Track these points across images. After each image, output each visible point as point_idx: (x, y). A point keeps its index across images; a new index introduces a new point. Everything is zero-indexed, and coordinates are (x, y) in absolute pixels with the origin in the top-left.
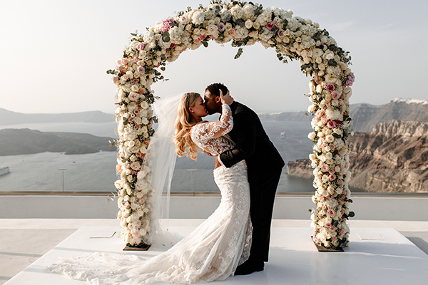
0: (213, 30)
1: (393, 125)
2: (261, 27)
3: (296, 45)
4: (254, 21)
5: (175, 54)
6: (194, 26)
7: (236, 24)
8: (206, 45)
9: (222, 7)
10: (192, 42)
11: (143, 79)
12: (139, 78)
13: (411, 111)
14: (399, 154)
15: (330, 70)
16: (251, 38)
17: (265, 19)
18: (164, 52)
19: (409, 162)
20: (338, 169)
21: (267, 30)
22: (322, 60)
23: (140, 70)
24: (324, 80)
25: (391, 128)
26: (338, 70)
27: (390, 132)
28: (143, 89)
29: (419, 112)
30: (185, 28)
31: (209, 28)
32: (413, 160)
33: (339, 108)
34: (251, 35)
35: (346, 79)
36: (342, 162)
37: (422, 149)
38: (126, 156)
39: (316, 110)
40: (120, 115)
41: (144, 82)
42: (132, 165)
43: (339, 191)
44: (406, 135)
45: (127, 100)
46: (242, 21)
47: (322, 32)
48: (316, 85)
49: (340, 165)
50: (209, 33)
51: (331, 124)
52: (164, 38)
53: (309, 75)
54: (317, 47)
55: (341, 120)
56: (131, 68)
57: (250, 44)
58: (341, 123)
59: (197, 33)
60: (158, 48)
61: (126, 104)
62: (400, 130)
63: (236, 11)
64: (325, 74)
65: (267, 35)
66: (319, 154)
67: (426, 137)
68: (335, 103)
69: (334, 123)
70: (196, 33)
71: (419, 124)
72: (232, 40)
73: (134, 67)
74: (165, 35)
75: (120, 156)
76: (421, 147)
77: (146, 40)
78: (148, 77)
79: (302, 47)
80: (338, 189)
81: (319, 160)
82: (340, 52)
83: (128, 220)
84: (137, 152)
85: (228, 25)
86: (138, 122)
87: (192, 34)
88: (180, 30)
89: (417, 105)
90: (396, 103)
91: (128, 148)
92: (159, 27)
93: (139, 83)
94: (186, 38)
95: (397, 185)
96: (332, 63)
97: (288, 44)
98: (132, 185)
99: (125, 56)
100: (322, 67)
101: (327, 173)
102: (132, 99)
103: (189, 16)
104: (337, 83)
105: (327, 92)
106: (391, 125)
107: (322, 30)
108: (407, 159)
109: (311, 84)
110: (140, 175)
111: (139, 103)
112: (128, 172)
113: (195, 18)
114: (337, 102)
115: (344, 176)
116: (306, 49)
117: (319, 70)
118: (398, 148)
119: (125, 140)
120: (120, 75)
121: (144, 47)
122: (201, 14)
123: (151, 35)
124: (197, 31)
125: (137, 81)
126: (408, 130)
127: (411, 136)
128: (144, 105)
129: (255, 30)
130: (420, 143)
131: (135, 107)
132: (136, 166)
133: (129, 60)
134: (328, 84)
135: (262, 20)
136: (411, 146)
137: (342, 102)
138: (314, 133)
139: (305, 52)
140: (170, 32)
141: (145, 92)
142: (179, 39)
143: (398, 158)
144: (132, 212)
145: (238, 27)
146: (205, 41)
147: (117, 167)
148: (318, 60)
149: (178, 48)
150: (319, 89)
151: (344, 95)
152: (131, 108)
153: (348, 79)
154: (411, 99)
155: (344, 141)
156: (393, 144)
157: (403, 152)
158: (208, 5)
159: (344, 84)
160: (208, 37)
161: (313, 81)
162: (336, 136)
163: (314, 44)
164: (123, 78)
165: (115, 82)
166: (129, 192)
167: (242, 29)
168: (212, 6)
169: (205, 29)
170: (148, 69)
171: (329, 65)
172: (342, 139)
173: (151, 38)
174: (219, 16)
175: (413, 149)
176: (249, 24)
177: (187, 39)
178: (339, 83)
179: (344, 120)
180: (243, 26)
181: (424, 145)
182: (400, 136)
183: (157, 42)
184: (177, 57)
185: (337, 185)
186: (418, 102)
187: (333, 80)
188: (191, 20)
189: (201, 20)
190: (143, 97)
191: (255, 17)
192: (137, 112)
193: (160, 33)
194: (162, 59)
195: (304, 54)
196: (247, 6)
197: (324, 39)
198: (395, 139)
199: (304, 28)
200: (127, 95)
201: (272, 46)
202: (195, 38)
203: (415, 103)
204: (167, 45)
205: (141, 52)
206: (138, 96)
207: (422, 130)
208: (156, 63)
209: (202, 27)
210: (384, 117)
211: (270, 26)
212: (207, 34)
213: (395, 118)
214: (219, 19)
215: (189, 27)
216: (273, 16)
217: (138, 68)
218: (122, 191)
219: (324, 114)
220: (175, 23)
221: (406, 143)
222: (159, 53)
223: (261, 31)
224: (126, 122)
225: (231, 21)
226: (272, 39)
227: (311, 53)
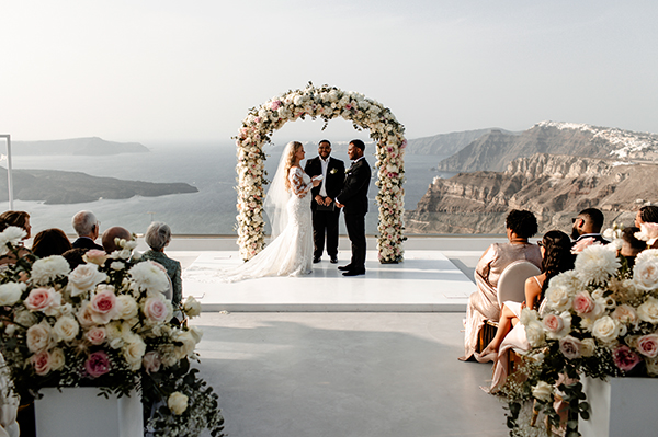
0: (308, 109)
1: (537, 160)
2: (342, 107)
3: (366, 120)
4: (337, 104)
5: (280, 125)
6: (295, 106)
7: (325, 105)
8: (303, 118)
9: (315, 92)
10: (293, 116)
11: (258, 142)
12: (256, 142)
13: (564, 140)
14: (546, 204)
15: (390, 138)
16: (335, 114)
17: (345, 102)
18: (273, 124)
19: (559, 214)
20: (395, 207)
21: (346, 110)
22: (385, 130)
23: (257, 136)
24: (386, 144)
25: (535, 165)
26: (395, 138)
27: (533, 171)
28: (258, 149)
29: (576, 142)
30: (288, 108)
31: (305, 107)
32: (563, 212)
33: (396, 164)
34: (335, 112)
36: (398, 202)
37: (578, 197)
38: (246, 197)
39: (380, 165)
40: (243, 168)
41: (258, 145)
42: (250, 204)
44: (555, 176)
45: (247, 158)
46: (329, 103)
47: (385, 110)
48: (380, 148)
49: (396, 204)
50: (306, 110)
52: (274, 114)
53: (376, 140)
54: (381, 122)
56: (250, 135)
57: (334, 118)
58: (398, 174)
60: (270, 121)
61: (247, 161)
62: (547, 169)
63: (324, 96)
64: (386, 140)
65: (347, 112)
66: (382, 196)
67: (584, 178)
68: (393, 161)
69: (393, 175)
70: (296, 111)
71: (574, 160)
73: (252, 134)
74: (274, 112)
75: (241, 197)
76: (577, 193)
77: (261, 116)
78: (261, 141)
79: (370, 121)
80: (395, 221)
81: (382, 200)
82: (397, 124)
83: (248, 242)
84: (254, 194)
85: (319, 105)
86: (255, 174)
87: (294, 111)
89: (573, 131)
90: (542, 128)
91: (248, 192)
92: (270, 105)
96: (391, 133)
97: (361, 119)
98: (250, 218)
99: (245, 126)
100: (384, 136)
101: (387, 209)
102: (251, 157)
103: (291, 98)
104: (394, 147)
105: (387, 153)
106: (534, 161)
107: (386, 108)
108: (557, 211)
109: (377, 147)
110: (256, 211)
111: (255, 161)
112: (247, 209)
113: (296, 100)
114: (395, 160)
115: (400, 212)
117: (382, 137)
118: (543, 195)
119: (245, 186)
120: (242, 140)
121: (260, 121)
122: (300, 98)
123: (264, 112)
124: (297, 109)
125: (254, 144)
126: (559, 168)
127: (563, 177)
128: (259, 161)
129: (338, 109)
130: (575, 188)
131: (253, 163)
132: (254, 204)
133: (247, 129)
134: (388, 148)
135: (343, 102)
136: (562, 193)
137: (398, 160)
138: (379, 181)
139: (373, 124)
140: (278, 110)
141: (259, 152)
142: (285, 115)
143: (544, 210)
144: (250, 237)
145: (326, 107)
146: (302, 116)
147: (238, 205)
148: (382, 131)
149: (283, 121)
150: (382, 152)
151: (400, 155)
152: (250, 164)
153: (402, 144)
154: (564, 123)
155: (399, 187)
156: (536, 189)
157: (550, 201)
159: (399, 147)
160: (305, 113)
161: (379, 144)
162: (394, 184)
163: (378, 120)
164: (244, 143)
165: (238, 145)
166: (248, 223)
168: (308, 92)
169: (303, 108)
170: (263, 137)
171: (389, 134)
173: (264, 114)
174: (312, 99)
175: (566, 196)
176: (333, 106)
177: (290, 115)
178: (396, 147)
179: (400, 172)
180: (329, 107)
181: (581, 191)
182: (548, 177)
183: (268, 117)
184: (282, 126)
185: (395, 218)
186: (573, 126)
187: (392, 145)
188: (293, 101)
189: (300, 103)
190: (258, 155)
191: (338, 101)
192: (254, 166)
193: (271, 110)
194: (271, 128)
195: (372, 126)
196: (332, 92)
197: (386, 115)
198: (539, 182)
199: (373, 108)
200: (247, 154)
201: (350, 119)
202: (296, 114)
203: (570, 129)
204: (276, 119)
205: (258, 124)
206: (255, 155)
207: (578, 168)
208: (267, 131)
209: (301, 107)
210: (524, 149)
211: (348, 107)
212: (304, 111)
213: (540, 151)
214: (312, 101)
215: (291, 107)
216: (351, 99)
217: (255, 135)
218: (242, 223)
219: (386, 169)
220: (282, 104)
221: (556, 187)
222: (270, 125)
223: (342, 111)
224: (246, 173)
225: (321, 103)
226: (350, 115)
227: (377, 126)
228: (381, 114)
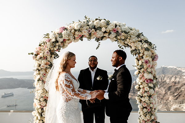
0: (85, 32)
1: (162, 76)
2: (110, 31)
3: (128, 40)
4: (106, 28)
5: (66, 44)
6: (75, 30)
7: (97, 30)
8: (82, 40)
9: (90, 21)
10: (75, 38)
11: (49, 57)
12: (47, 57)
13: (169, 71)
14: (165, 89)
15: (146, 53)
16: (105, 37)
17: (112, 27)
18: (60, 43)
19: (169, 92)
20: (151, 105)
21: (113, 33)
22: (142, 48)
23: (47, 53)
24: (143, 58)
25: (162, 78)
26: (150, 53)
27: (161, 79)
28: (49, 62)
29: (173, 71)
30: (71, 32)
31: (83, 31)
32: (171, 91)
33: (151, 73)
34: (105, 35)
35: (154, 58)
36: (154, 102)
37: (175, 86)
38: (38, 98)
39: (139, 74)
40: (36, 76)
41: (49, 59)
42: (41, 103)
43: (153, 118)
44: (168, 81)
45: (39, 68)
46: (100, 28)
47: (141, 34)
48: (138, 61)
49: (152, 103)
50: (84, 34)
51: (147, 81)
52: (60, 36)
53: (134, 55)
54: (139, 41)
55: (153, 79)
56: (42, 52)
57: (104, 40)
58: (153, 80)
59: (77, 34)
60: (57, 41)
61: (39, 70)
62: (165, 79)
63: (97, 23)
64: (143, 55)
65: (113, 35)
66: (141, 97)
67: (176, 81)
69: (149, 81)
71: (173, 76)
72: (95, 38)
73: (44, 51)
74: (60, 35)
75: (36, 98)
76: (174, 86)
77: (51, 38)
78: (51, 56)
79: (131, 41)
80: (152, 116)
81: (141, 100)
82: (150, 44)
84: (44, 96)
85: (93, 30)
86: (45, 80)
87: (74, 34)
88: (68, 32)
89: (172, 68)
90: (163, 67)
91: (40, 94)
92: (57, 31)
93: (47, 59)
94: (72, 37)
95: (165, 101)
96: (147, 49)
97: (124, 40)
98: (41, 114)
99: (40, 45)
100: (141, 51)
101: (146, 108)
102: (42, 68)
103: (73, 26)
104: (150, 59)
105: (144, 64)
106: (161, 77)
107: (141, 33)
108: (169, 90)
109: (136, 60)
110: (45, 109)
112: (39, 107)
113: (76, 26)
114: (150, 70)
115: (155, 109)
116: (133, 42)
117: (140, 53)
118: (165, 86)
119: (38, 89)
120: (36, 55)
121: (49, 41)
122: (79, 24)
123: (53, 35)
124: (77, 33)
125: (45, 58)
126: (169, 78)
127: (170, 81)
129: (107, 32)
130: (173, 84)
132: (43, 103)
133: (42, 47)
134: (145, 60)
135: (110, 28)
136: (170, 85)
137: (152, 69)
138: (138, 85)
139: (133, 44)
140: (63, 33)
141: (49, 64)
142: (68, 37)
143: (165, 90)
145: (98, 31)
146: (81, 38)
147: (34, 104)
148: (140, 48)
149: (67, 42)
150: (140, 63)
151: (153, 66)
152: (42, 72)
153: (155, 57)
154: (169, 66)
155: (154, 90)
156: (163, 84)
157: (167, 88)
158: (83, 20)
159: (153, 60)
160: (83, 36)
161: (137, 59)
162: (150, 88)
163: (137, 40)
164: (38, 57)
165: (34, 59)
166: (39, 118)
167: (100, 32)
168: (85, 21)
169: (81, 32)
171: (146, 50)
172: (153, 89)
173: (53, 36)
174: (88, 25)
175: (171, 86)
176: (103, 29)
178: (151, 59)
179: (154, 79)
180: (100, 30)
181: (176, 85)
182: (165, 81)
183: (56, 38)
184: (67, 46)
185: (152, 114)
186: (172, 67)
187: (148, 58)
188: (74, 27)
189: (79, 27)
190: (48, 66)
191: (107, 26)
192: (44, 75)
193: (58, 34)
194: (59, 47)
195: (132, 45)
196: (103, 21)
197: (142, 37)
198: (163, 82)
199: (131, 32)
200: (40, 65)
201: (116, 41)
202: (76, 36)
203: (171, 68)
204: (61, 40)
205: (48, 43)
206: (46, 66)
207: (174, 79)
208: (55, 49)
209: (79, 31)
210: (158, 73)
211: (114, 30)
212: (82, 35)
213: (163, 74)
214: (88, 27)
215: (73, 31)
216: (116, 26)
217: (46, 51)
218: (35, 117)
219: (143, 76)
220: (65, 29)
221: (168, 84)
222: (57, 44)
223: (110, 33)
224: (39, 80)
225: (94, 28)
226: (116, 37)
227: (136, 44)
228: (138, 37)
